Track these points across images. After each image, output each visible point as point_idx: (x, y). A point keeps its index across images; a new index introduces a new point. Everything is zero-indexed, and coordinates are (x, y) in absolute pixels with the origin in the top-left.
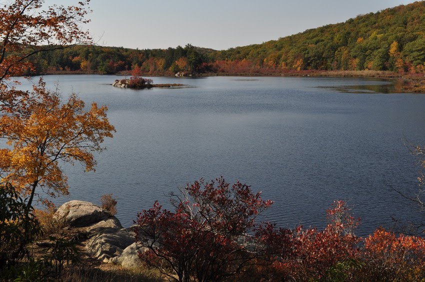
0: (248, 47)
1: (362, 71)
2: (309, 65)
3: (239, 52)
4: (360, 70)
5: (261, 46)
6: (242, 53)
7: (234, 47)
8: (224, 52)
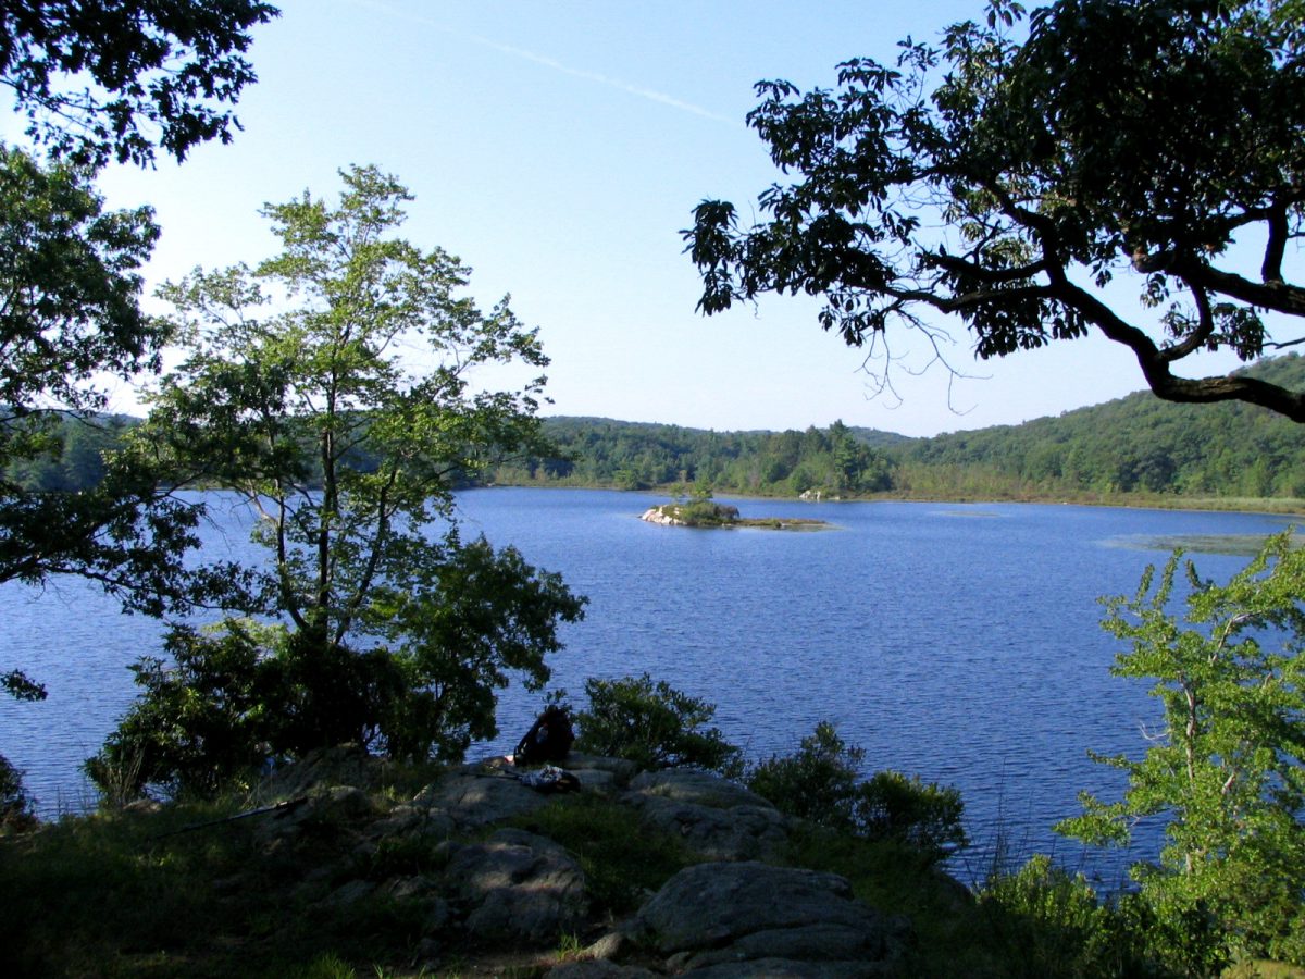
0: (986, 431)
1: (1265, 499)
2: (1135, 478)
3: (963, 446)
4: (1262, 496)
5: (1017, 430)
6: (970, 447)
7: (951, 431)
8: (926, 443)
